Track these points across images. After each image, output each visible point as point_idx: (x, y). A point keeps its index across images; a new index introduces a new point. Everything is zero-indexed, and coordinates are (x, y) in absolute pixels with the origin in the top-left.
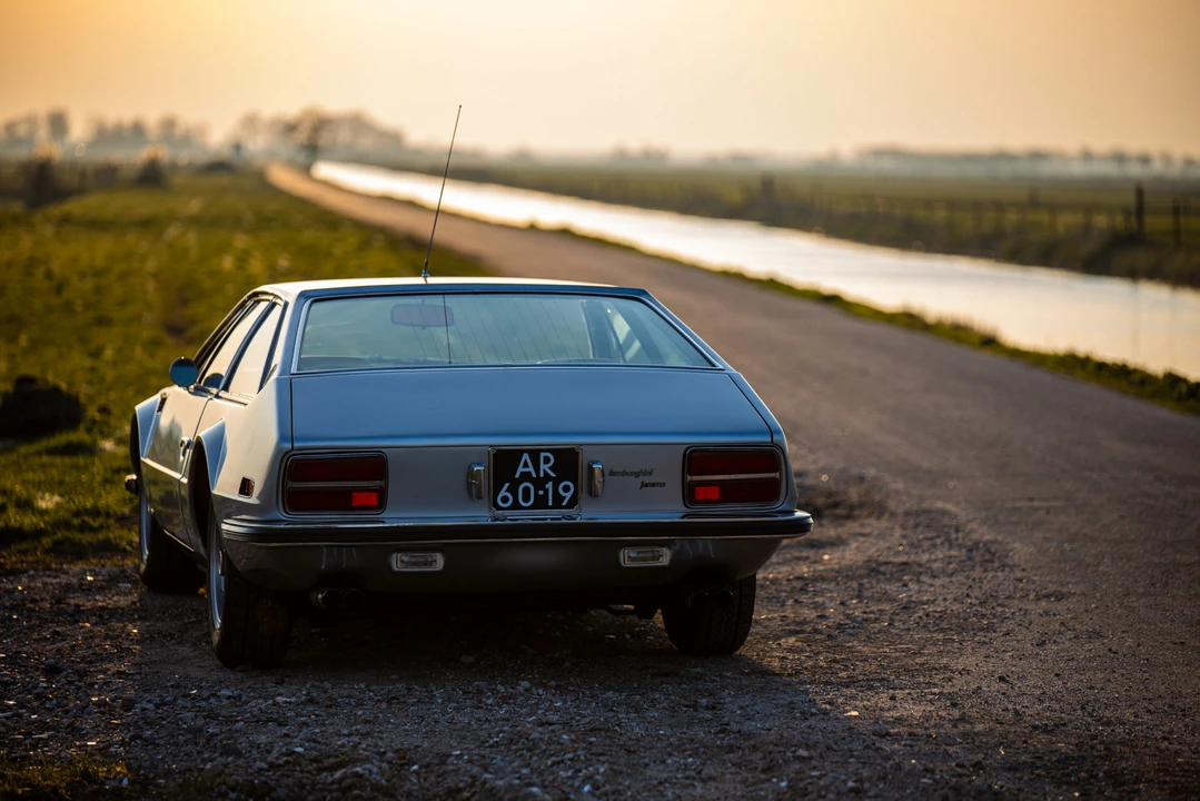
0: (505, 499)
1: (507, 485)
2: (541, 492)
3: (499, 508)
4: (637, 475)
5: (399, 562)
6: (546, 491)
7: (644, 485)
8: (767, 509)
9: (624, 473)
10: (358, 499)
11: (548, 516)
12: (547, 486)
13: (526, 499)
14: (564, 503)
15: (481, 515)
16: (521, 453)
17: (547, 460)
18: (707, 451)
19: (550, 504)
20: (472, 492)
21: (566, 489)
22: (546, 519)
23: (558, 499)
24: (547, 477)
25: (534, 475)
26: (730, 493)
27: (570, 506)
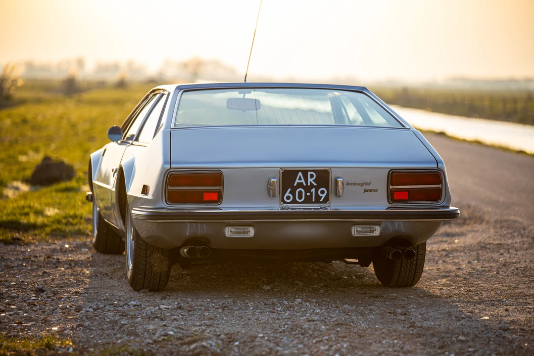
0: (288, 198)
1: (289, 190)
2: (308, 194)
3: (285, 202)
4: (362, 185)
5: (229, 232)
6: (311, 193)
7: (366, 191)
8: (434, 205)
9: (354, 184)
10: (206, 197)
11: (312, 207)
12: (312, 191)
13: (300, 197)
14: (321, 200)
15: (275, 206)
16: (297, 172)
17: (312, 176)
18: (402, 172)
19: (314, 200)
20: (270, 193)
21: (323, 192)
22: (311, 209)
23: (318, 198)
24: (312, 186)
25: (305, 185)
26: (412, 196)
27: (324, 202)
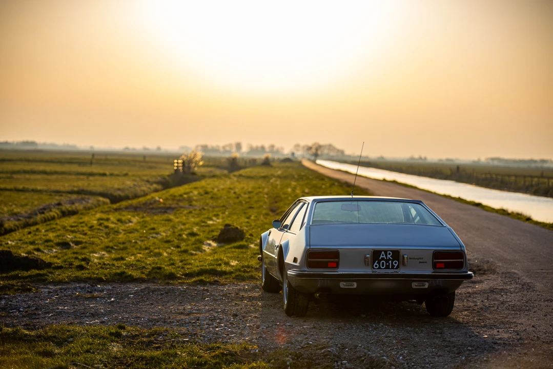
0: (376, 266)
1: (377, 261)
2: (387, 264)
3: (374, 269)
4: (418, 259)
5: (342, 285)
6: (389, 263)
7: (420, 262)
8: (459, 271)
9: (414, 259)
10: (330, 265)
11: (390, 271)
13: (383, 266)
15: (369, 271)
16: (381, 251)
17: (390, 254)
18: (440, 252)
19: (390, 268)
20: (366, 264)
21: (396, 263)
22: (389, 273)
23: (393, 266)
24: (390, 259)
25: (385, 258)
26: (448, 266)
27: (396, 268)
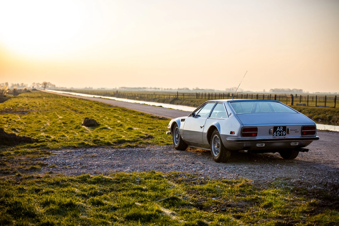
0: (275, 135)
1: (275, 132)
2: (280, 133)
3: (274, 136)
4: (295, 130)
5: (258, 145)
7: (296, 132)
8: (313, 136)
9: (293, 130)
10: (253, 135)
11: (281, 137)
13: (278, 134)
15: (271, 137)
16: (278, 127)
17: (282, 128)
18: (305, 126)
20: (270, 133)
21: (284, 133)
23: (283, 134)
24: (281, 131)
25: (279, 130)
26: (308, 133)
27: (285, 135)
